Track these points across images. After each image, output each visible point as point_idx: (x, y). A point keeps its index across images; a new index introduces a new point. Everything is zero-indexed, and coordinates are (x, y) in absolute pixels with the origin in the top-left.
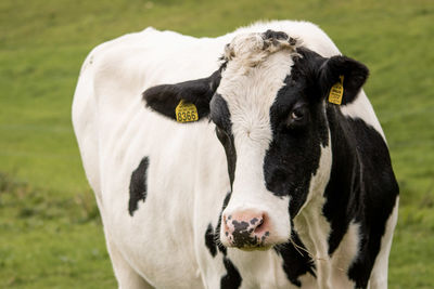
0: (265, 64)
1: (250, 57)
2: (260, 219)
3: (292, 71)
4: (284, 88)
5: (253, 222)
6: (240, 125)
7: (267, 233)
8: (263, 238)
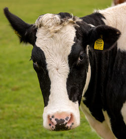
0: (62, 31)
1: (54, 28)
2: (70, 117)
3: (76, 35)
4: (75, 45)
5: (67, 119)
6: (51, 65)
7: (73, 124)
8: (71, 126)
